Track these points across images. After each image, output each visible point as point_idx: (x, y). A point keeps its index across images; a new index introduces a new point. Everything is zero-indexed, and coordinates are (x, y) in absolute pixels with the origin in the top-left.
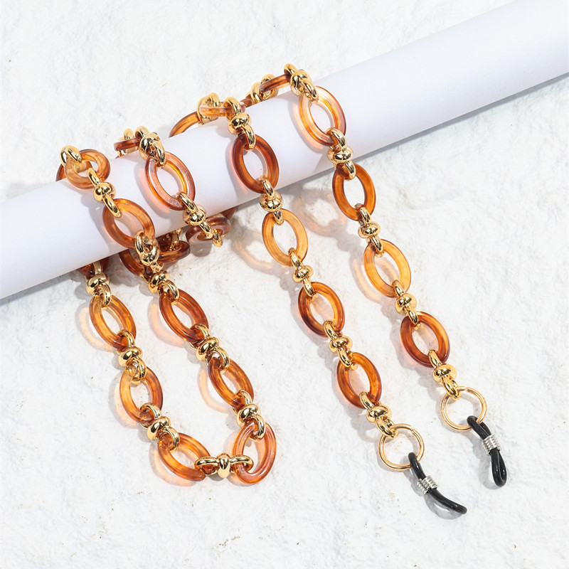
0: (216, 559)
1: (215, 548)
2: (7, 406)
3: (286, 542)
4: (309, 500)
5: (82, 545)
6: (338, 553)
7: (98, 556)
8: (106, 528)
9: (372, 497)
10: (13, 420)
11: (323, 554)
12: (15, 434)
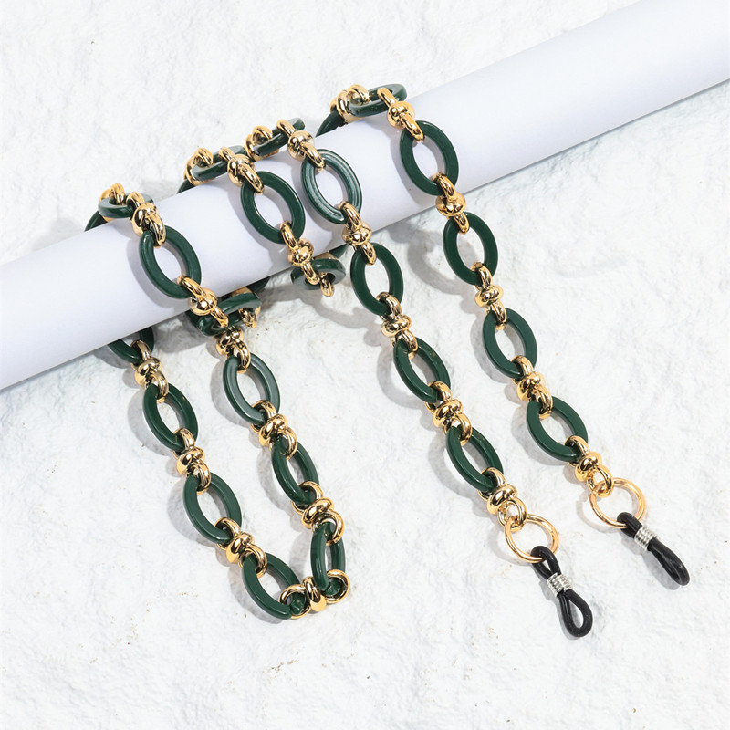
0: (265, 685)
1: (266, 671)
2: (37, 470)
3: (354, 674)
4: (389, 625)
5: (105, 650)
6: (416, 695)
7: (123, 666)
8: (137, 632)
9: (466, 630)
10: (41, 487)
11: (398, 694)
12: (41, 505)
